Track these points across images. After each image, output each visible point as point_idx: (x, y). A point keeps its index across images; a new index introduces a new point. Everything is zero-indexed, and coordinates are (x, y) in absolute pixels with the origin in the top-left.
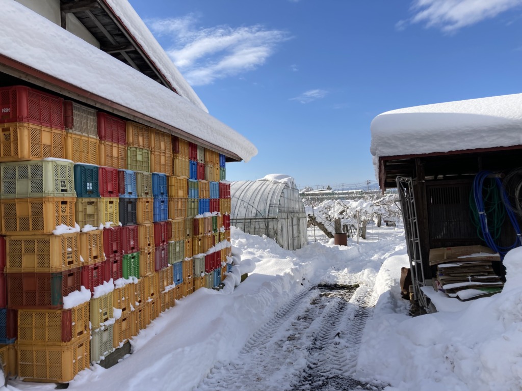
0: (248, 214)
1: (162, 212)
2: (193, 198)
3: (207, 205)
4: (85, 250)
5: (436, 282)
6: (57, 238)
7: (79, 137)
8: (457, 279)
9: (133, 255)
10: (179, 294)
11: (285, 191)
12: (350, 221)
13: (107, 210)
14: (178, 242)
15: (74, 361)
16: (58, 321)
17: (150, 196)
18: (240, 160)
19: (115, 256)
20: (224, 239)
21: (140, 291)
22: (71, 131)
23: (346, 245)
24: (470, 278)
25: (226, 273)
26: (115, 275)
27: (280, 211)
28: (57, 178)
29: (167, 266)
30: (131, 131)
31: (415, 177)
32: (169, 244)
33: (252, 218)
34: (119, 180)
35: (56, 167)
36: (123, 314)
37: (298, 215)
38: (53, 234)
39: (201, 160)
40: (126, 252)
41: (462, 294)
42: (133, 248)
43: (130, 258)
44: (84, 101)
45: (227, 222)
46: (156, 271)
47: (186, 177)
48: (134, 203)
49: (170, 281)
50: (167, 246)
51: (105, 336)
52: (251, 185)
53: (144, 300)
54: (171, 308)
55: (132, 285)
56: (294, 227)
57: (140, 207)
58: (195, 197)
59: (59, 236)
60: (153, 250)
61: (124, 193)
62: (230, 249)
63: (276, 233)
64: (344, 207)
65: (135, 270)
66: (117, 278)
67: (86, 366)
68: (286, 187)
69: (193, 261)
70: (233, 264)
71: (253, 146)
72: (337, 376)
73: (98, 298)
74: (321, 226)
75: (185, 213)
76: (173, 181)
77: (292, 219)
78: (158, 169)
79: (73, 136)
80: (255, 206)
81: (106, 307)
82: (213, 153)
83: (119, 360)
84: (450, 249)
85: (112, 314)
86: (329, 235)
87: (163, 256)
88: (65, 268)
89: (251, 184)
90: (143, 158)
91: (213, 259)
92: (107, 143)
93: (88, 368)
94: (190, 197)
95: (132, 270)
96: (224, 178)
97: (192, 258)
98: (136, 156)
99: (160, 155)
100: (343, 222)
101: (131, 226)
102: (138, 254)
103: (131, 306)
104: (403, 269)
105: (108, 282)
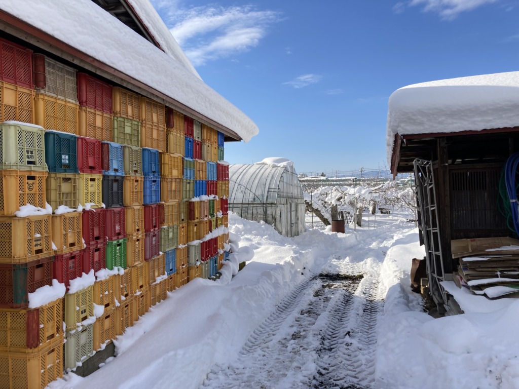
0: (245, 199)
1: (153, 193)
2: (189, 178)
3: (204, 188)
4: (58, 236)
5: (458, 276)
6: (21, 222)
7: (53, 100)
8: (484, 275)
9: (118, 241)
10: (171, 285)
11: (284, 175)
12: (346, 208)
13: (87, 188)
14: (171, 228)
15: (42, 371)
16: (22, 323)
17: (140, 175)
18: (240, 139)
19: (97, 243)
20: (221, 224)
21: (127, 283)
22: (42, 92)
23: (343, 232)
24: (499, 273)
25: (223, 262)
26: (96, 266)
27: (279, 196)
28: (21, 147)
29: (159, 255)
30: (118, 98)
31: (437, 159)
32: (161, 230)
33: (250, 203)
34: (102, 155)
35: (20, 132)
36: (105, 311)
37: (296, 200)
38: (16, 216)
39: (198, 138)
40: (111, 239)
41: (490, 291)
42: (119, 234)
43: (115, 245)
44: (58, 54)
45: (225, 206)
46: (146, 260)
47: (182, 155)
48: (120, 181)
49: (161, 270)
50: (159, 232)
51: (84, 338)
52: (249, 169)
53: (132, 293)
54: (162, 301)
55: (117, 276)
56: (292, 212)
57: (128, 186)
58: (190, 178)
59: (24, 219)
60: (143, 236)
61: (108, 169)
62: (228, 235)
63: (274, 218)
64: (342, 194)
65: (121, 259)
66: (100, 269)
67: (59, 375)
68: (285, 171)
69: (188, 248)
70: (231, 251)
71: (254, 125)
72: (353, 386)
73: (74, 294)
74: (318, 213)
75: (180, 196)
76: (166, 158)
77: (291, 204)
78: (150, 145)
79: (46, 98)
80: (253, 190)
81: (84, 303)
82: (211, 130)
83: (101, 365)
84: (474, 241)
85: (93, 312)
86: (326, 222)
87: (154, 243)
88: (31, 258)
89: (248, 167)
90: (132, 131)
91: (209, 247)
92: (88, 110)
93: (61, 377)
94: (185, 178)
95: (118, 259)
96: (222, 158)
97: (186, 245)
98: (124, 128)
99: (152, 129)
100: (339, 209)
101: (117, 209)
102: (124, 240)
103: (116, 301)
104: (414, 260)
105: (87, 273)
